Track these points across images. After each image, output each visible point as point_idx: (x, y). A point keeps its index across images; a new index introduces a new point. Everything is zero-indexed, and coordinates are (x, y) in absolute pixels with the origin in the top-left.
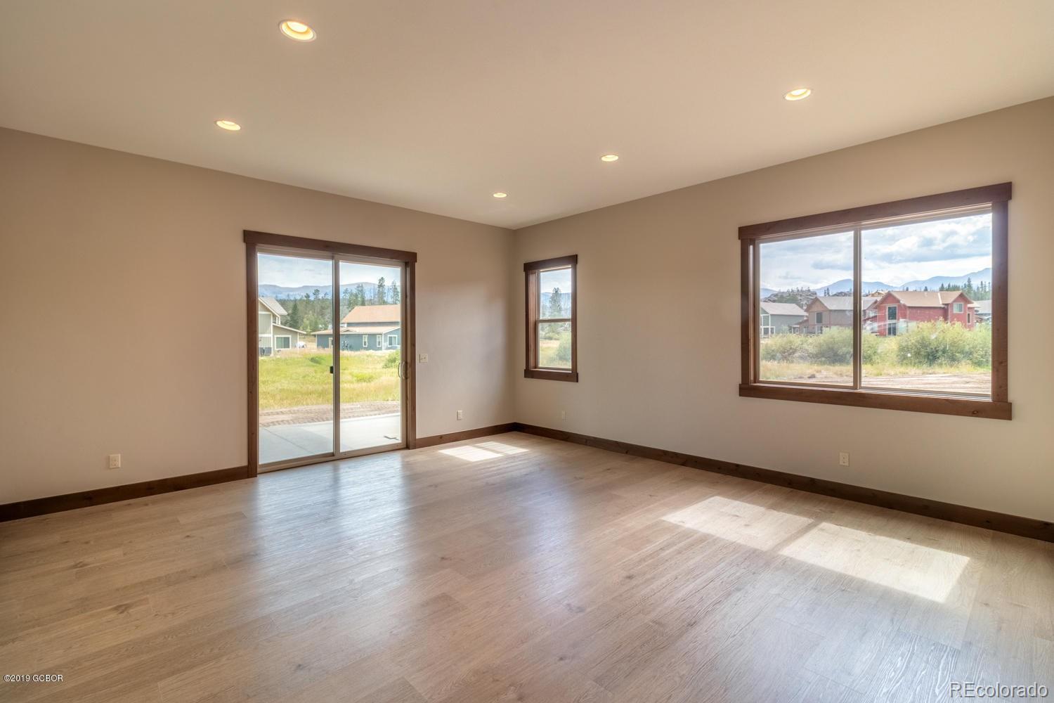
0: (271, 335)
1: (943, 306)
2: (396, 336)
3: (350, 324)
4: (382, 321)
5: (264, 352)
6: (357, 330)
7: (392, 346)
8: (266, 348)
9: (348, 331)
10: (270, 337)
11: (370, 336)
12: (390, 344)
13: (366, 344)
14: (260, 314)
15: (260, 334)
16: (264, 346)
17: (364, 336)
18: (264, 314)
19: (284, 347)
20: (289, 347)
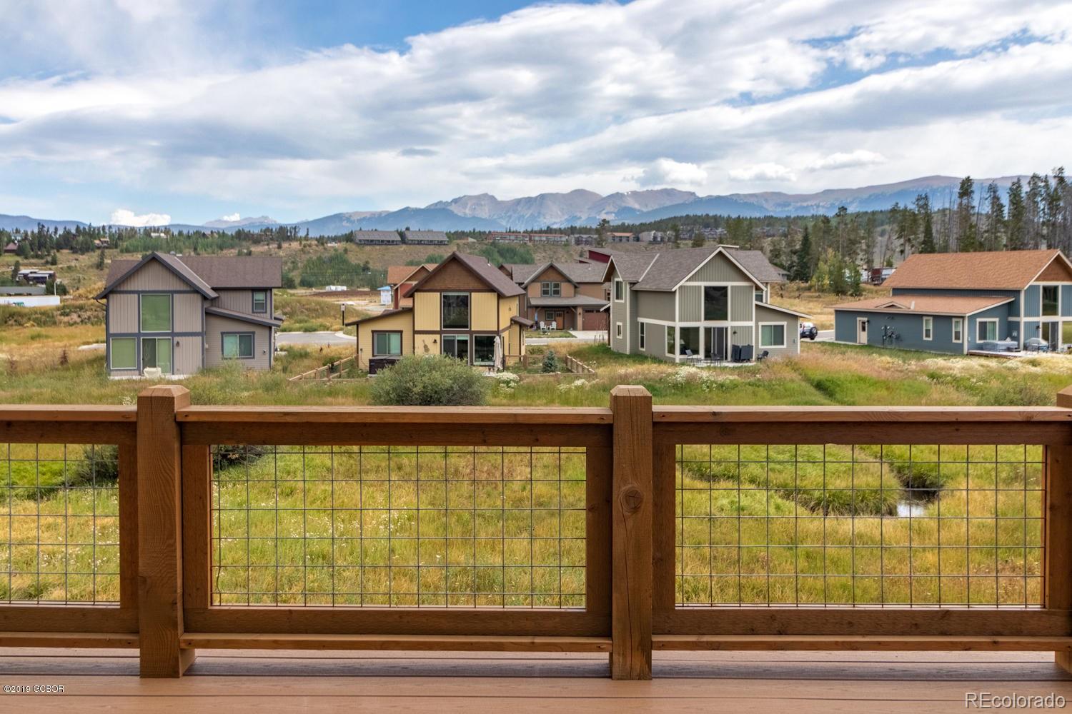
0: (752, 324)
2: (997, 320)
3: (898, 291)
4: (964, 287)
5: (741, 354)
6: (912, 305)
7: (988, 341)
8: (743, 346)
9: (893, 306)
10: (752, 327)
11: (937, 318)
12: (983, 336)
13: (931, 339)
14: (732, 287)
15: (732, 320)
16: (740, 344)
17: (925, 318)
18: (741, 286)
19: (775, 344)
20: (782, 344)
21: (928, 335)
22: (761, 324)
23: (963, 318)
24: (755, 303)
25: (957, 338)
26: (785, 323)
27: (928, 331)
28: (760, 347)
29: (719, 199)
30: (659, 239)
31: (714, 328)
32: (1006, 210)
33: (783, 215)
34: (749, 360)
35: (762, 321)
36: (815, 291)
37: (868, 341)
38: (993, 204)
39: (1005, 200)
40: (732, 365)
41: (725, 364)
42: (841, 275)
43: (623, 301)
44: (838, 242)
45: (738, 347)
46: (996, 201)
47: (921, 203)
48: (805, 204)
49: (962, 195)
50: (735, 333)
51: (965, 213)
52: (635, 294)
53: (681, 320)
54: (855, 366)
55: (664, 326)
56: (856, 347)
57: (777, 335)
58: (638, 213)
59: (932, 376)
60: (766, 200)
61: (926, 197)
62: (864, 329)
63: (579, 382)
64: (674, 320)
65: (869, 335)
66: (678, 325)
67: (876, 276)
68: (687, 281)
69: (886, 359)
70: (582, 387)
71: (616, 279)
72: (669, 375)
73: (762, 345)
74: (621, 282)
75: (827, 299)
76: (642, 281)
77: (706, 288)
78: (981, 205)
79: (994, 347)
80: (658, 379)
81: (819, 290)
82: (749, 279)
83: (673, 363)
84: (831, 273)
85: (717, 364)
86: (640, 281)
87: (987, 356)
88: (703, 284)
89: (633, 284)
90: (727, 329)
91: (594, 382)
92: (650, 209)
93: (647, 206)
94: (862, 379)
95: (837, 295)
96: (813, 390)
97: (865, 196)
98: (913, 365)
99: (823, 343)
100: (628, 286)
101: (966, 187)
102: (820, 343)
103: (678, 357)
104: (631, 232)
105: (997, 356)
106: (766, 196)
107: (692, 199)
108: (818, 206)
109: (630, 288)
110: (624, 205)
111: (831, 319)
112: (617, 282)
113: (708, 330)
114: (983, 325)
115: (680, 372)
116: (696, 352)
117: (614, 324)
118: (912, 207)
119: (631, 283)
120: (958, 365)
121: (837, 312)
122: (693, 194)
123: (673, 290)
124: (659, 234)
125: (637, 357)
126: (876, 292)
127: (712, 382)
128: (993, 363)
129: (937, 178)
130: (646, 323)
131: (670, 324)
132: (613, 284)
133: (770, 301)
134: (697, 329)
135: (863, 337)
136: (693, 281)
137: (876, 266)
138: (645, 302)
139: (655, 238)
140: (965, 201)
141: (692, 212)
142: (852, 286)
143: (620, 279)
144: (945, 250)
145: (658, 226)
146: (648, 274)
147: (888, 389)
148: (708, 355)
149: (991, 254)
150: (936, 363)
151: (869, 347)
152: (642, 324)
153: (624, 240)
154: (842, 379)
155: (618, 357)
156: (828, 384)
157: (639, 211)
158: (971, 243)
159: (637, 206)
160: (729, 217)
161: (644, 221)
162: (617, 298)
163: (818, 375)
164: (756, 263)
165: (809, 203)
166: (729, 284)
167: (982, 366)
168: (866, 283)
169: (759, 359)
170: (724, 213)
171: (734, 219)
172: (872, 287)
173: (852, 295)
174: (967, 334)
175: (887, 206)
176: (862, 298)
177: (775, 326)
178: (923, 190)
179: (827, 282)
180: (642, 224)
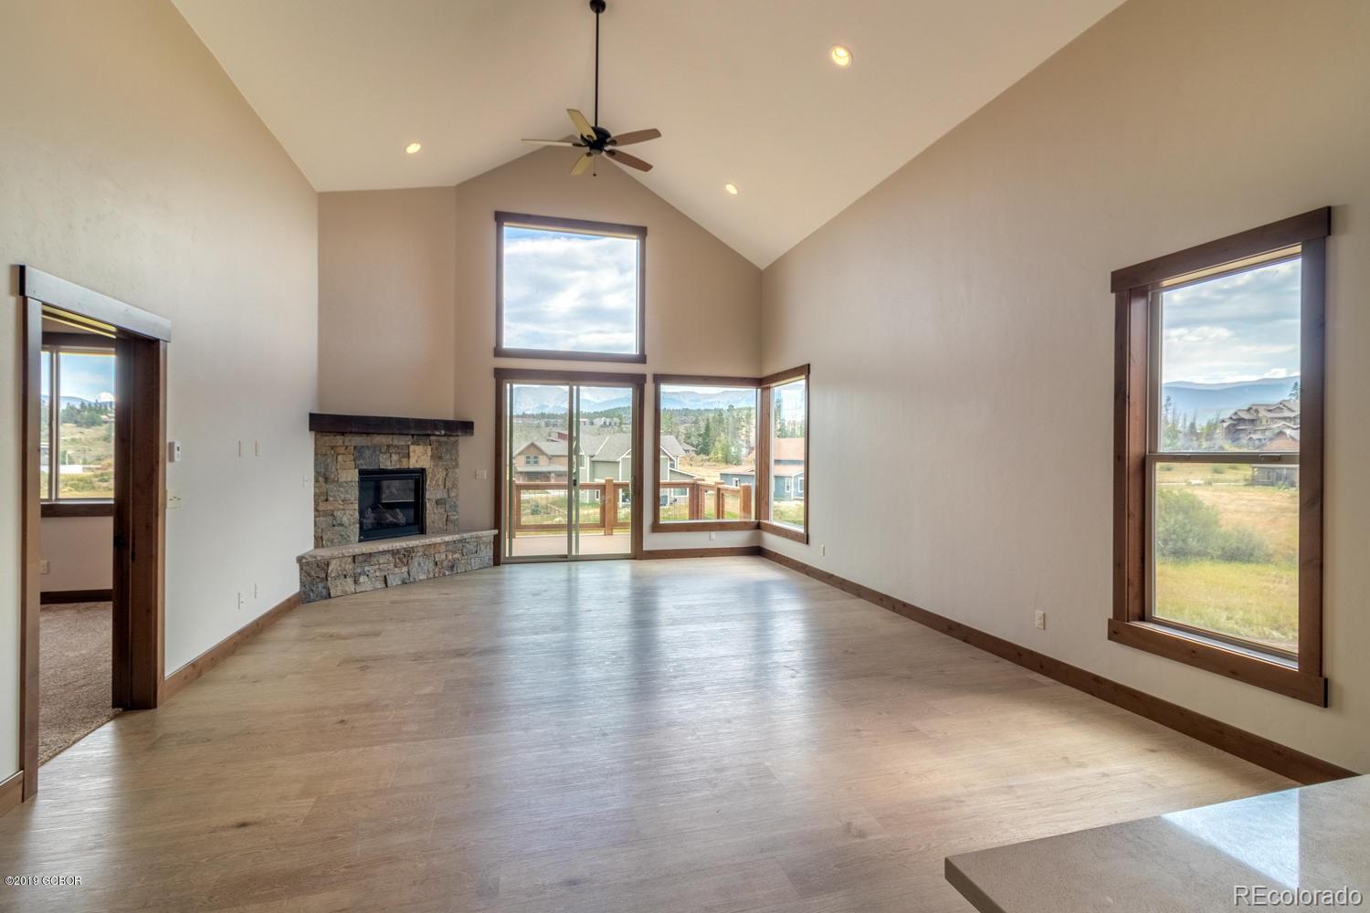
23: (792, 477)
24: (669, 468)
25: (787, 489)
30: (608, 423)
33: (696, 408)
35: (674, 480)
42: (729, 451)
43: (584, 468)
44: (728, 428)
48: (710, 400)
52: (592, 463)
53: (623, 479)
57: (682, 490)
68: (627, 455)
73: (675, 495)
76: (598, 454)
81: (715, 461)
84: (723, 450)
86: (596, 454)
89: (591, 457)
104: (587, 418)
112: (581, 456)
121: (721, 474)
123: (617, 461)
124: (608, 420)
133: (680, 468)
136: (630, 455)
138: (599, 468)
139: (605, 423)
142: (734, 458)
143: (583, 453)
145: (607, 414)
146: (602, 450)
165: (714, 400)
168: (745, 456)
174: (793, 488)
179: (720, 455)
180: (595, 412)
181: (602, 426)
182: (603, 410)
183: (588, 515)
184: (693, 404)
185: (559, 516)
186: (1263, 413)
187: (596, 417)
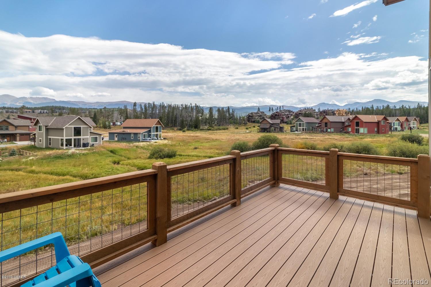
1: (377, 122)
2: (147, 134)
3: (124, 128)
4: (140, 127)
5: (85, 145)
6: (128, 131)
7: (145, 138)
8: (86, 143)
9: (124, 131)
10: (88, 138)
11: (134, 134)
12: (144, 137)
13: (133, 139)
14: (83, 127)
15: (83, 136)
16: (85, 142)
17: (131, 134)
18: (84, 127)
19: (95, 142)
20: (97, 142)
21: (132, 138)
22: (91, 137)
23: (140, 133)
24: (89, 131)
25: (139, 138)
26: (98, 136)
27: (132, 137)
28: (91, 143)
29: (63, 102)
30: (42, 112)
31: (77, 139)
32: (143, 110)
33: (85, 108)
34: (88, 147)
35: (91, 136)
36: (98, 128)
37: (118, 140)
38: (141, 108)
39: (143, 108)
40: (83, 148)
41: (81, 148)
42: (105, 124)
43: (42, 132)
44: (104, 115)
45: (84, 143)
46: (141, 107)
47: (125, 107)
48: (91, 105)
49: (134, 106)
50: (83, 139)
51: (135, 110)
52: (47, 129)
53: (66, 137)
54: (119, 146)
55: (59, 139)
56: (115, 141)
57: (96, 140)
58: (32, 104)
59: (137, 147)
60: (79, 103)
61: (126, 106)
62: (116, 137)
63: (31, 158)
64: (63, 137)
65: (118, 138)
66: (65, 138)
67: (114, 124)
68: (69, 125)
69: (125, 144)
70: (33, 159)
71: (39, 125)
72: (65, 153)
73: (91, 142)
74: (41, 126)
75: (102, 130)
76: (50, 125)
77: (74, 128)
78: (138, 109)
79: (147, 140)
80: (61, 154)
81: (99, 128)
82: (88, 125)
83: (63, 149)
84: (102, 123)
85: (79, 148)
86: (49, 125)
87: (145, 142)
88: (73, 126)
89: (46, 126)
90: (81, 139)
91: (37, 157)
92: (38, 103)
93: (36, 102)
94: (122, 149)
95: (105, 129)
96: (110, 153)
97: (108, 104)
98: (131, 145)
99: (106, 141)
100: (44, 127)
101: (135, 104)
102: (105, 141)
103: (65, 147)
104: (31, 110)
105: (148, 142)
106: (79, 102)
107: (54, 101)
108: (95, 106)
109: (45, 128)
110: (27, 101)
111: (108, 135)
112: (40, 126)
113: (75, 139)
114: (144, 135)
115: (69, 151)
116: (71, 145)
117: (38, 139)
118: (123, 108)
119: (45, 126)
120: (141, 144)
121: (109, 133)
122: (54, 100)
123: (63, 128)
124: (42, 111)
125: (48, 148)
126: (115, 128)
127: (80, 154)
128: (148, 143)
129: (125, 101)
130: (52, 138)
131: (62, 138)
132: (38, 126)
133: (92, 131)
134: (71, 139)
135: (116, 139)
136: (71, 125)
137: (114, 122)
138: (51, 132)
139: (41, 112)
140: (135, 107)
141: (54, 105)
142: (108, 126)
143: (41, 125)
144: (130, 118)
145: (42, 108)
146: (52, 123)
147: (128, 151)
148: (75, 146)
149: (141, 119)
150: (137, 144)
151: (118, 141)
152: (50, 139)
153: (28, 112)
154: (117, 149)
155: (40, 149)
156: (114, 151)
157: (33, 103)
158: (137, 117)
159: (32, 102)
160: (68, 107)
161: (36, 107)
162: (39, 131)
163: (110, 149)
164: (89, 121)
165: (92, 105)
166: (82, 126)
167: (146, 144)
168: (112, 126)
169: (91, 146)
170: (66, 106)
171: (69, 108)
172: (113, 127)
173: (108, 129)
174: (141, 137)
175: (117, 107)
176: (111, 129)
177: (95, 137)
178: (126, 104)
179: (101, 125)
180: (35, 108)
181: (39, 113)
182: (39, 107)
183: (50, 154)
184: (83, 106)
185: (32, 156)
186: (254, 114)
187: (36, 110)
